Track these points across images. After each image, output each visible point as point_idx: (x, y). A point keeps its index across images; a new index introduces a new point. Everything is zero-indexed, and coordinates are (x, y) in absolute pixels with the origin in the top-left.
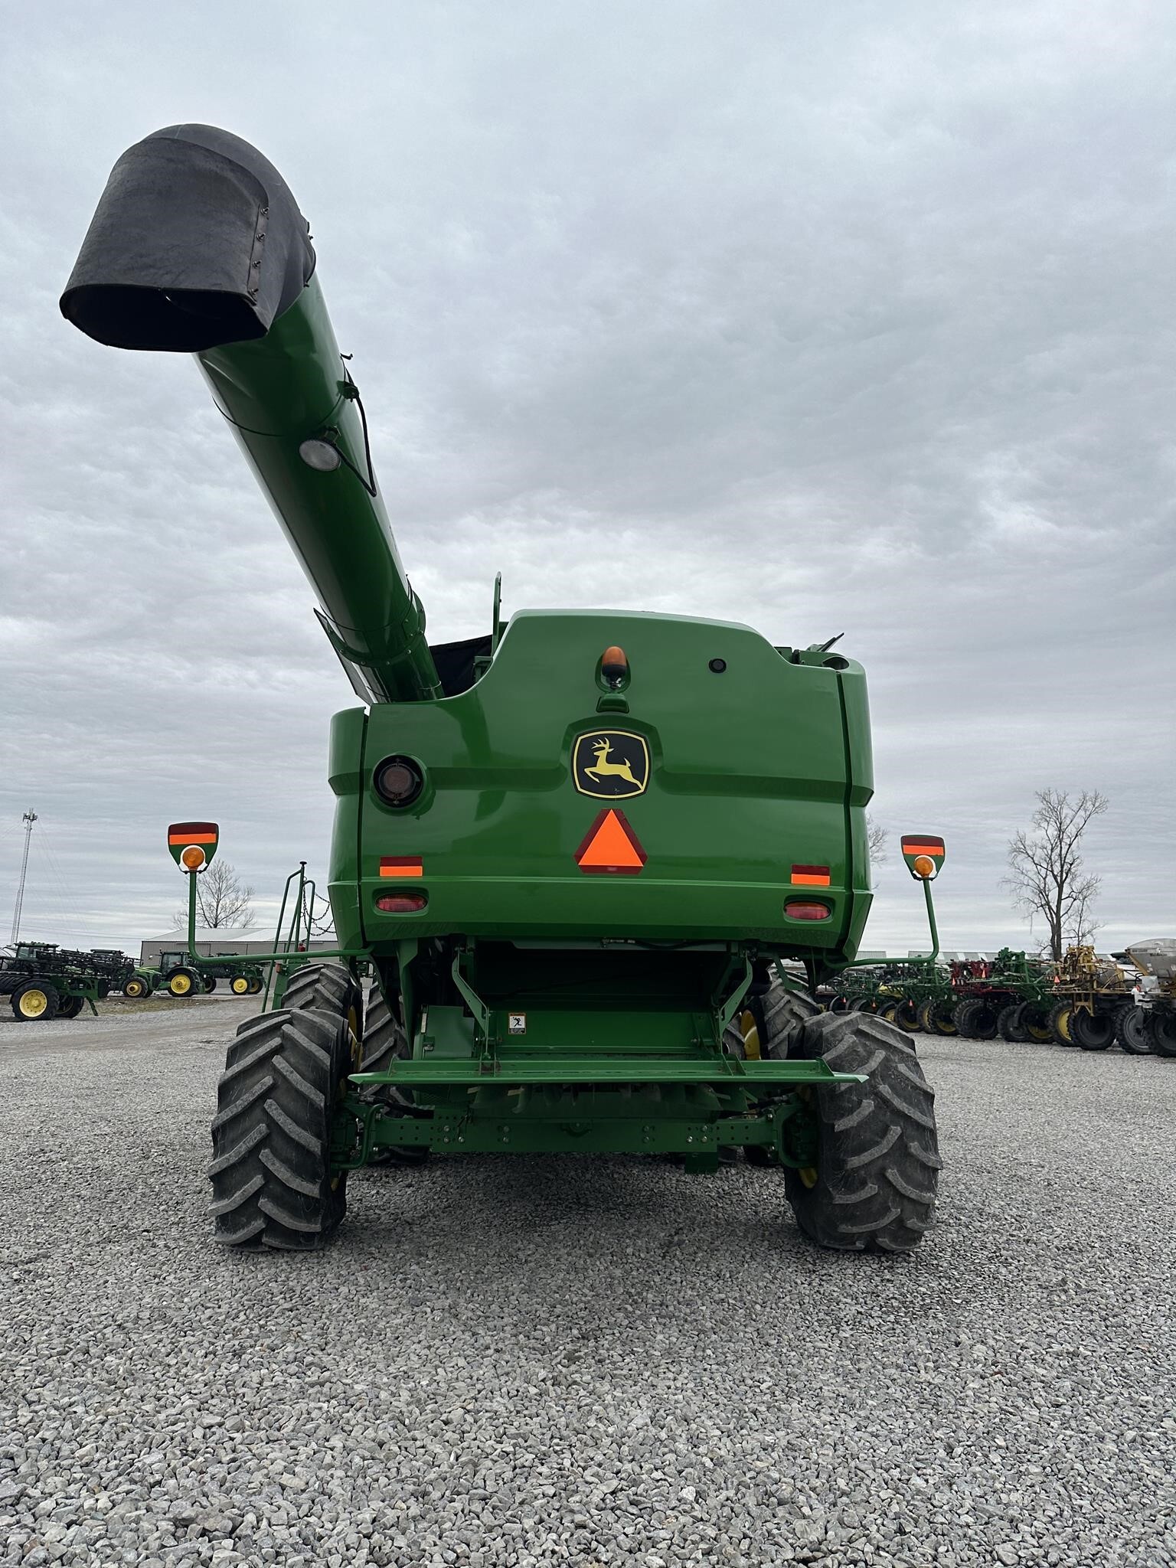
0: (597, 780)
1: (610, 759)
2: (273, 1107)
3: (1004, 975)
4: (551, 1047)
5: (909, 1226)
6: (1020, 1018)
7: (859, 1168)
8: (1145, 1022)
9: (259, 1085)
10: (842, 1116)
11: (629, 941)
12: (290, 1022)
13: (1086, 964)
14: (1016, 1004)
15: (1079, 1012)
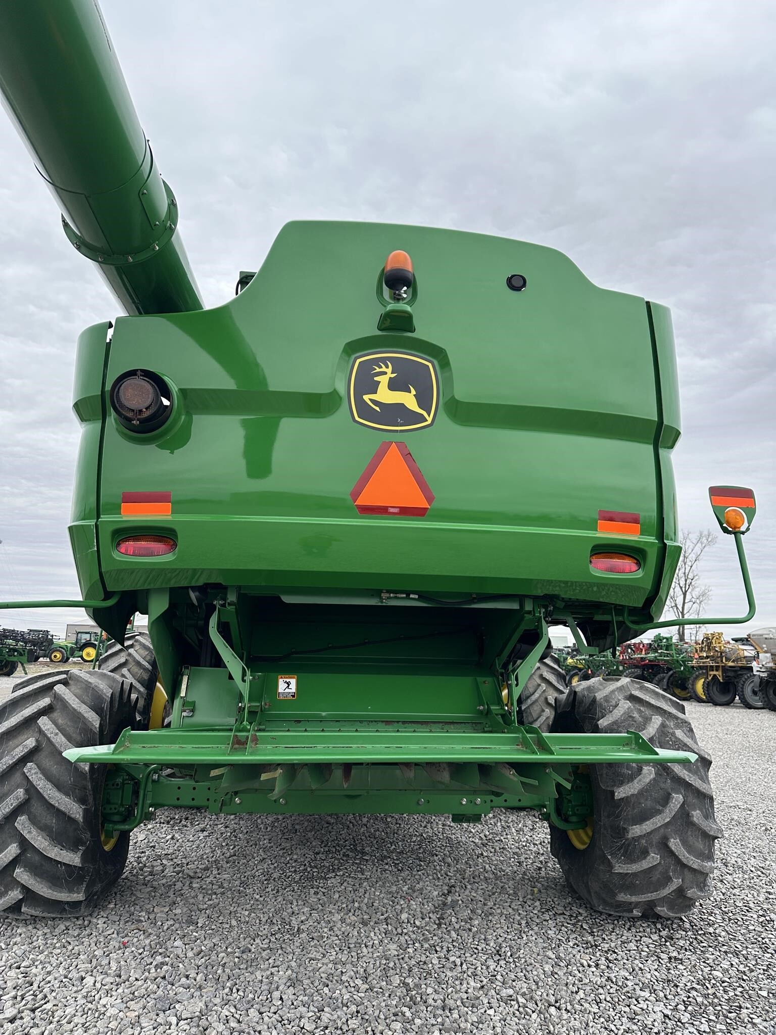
0: (377, 409)
1: (393, 386)
2: (33, 771)
3: (658, 652)
4: (324, 714)
5: (689, 895)
6: (668, 682)
7: (640, 837)
8: (760, 686)
9: (20, 748)
10: (622, 783)
11: (412, 596)
12: (65, 683)
13: (718, 645)
14: (664, 673)
15: (712, 678)
